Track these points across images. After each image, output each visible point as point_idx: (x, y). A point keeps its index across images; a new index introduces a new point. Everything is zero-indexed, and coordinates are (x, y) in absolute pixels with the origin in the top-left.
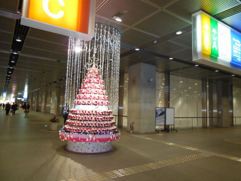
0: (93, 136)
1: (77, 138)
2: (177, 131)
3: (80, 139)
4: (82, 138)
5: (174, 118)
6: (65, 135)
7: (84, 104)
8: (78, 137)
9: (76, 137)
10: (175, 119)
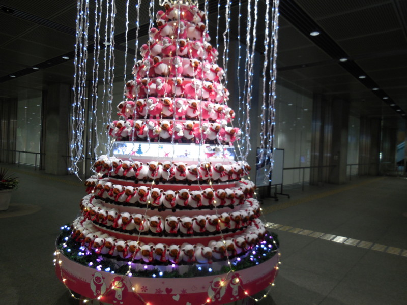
0: (234, 277)
1: (165, 293)
2: (289, 197)
3: (176, 298)
4: (189, 292)
5: (284, 169)
6: (98, 279)
7: (168, 141)
8: (169, 291)
9: (159, 291)
10: (285, 171)
